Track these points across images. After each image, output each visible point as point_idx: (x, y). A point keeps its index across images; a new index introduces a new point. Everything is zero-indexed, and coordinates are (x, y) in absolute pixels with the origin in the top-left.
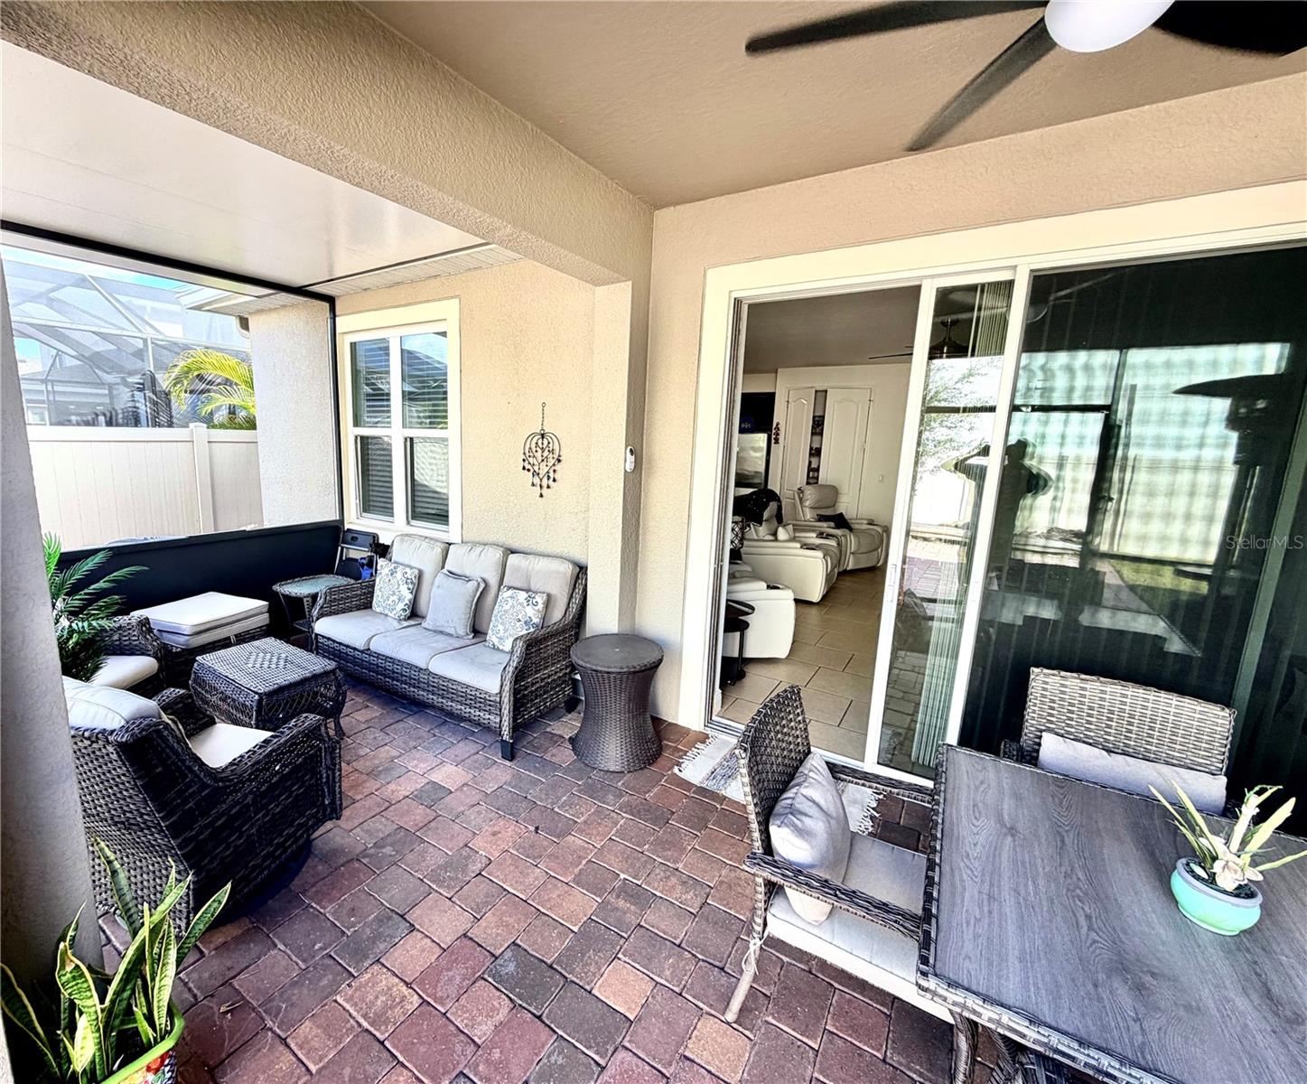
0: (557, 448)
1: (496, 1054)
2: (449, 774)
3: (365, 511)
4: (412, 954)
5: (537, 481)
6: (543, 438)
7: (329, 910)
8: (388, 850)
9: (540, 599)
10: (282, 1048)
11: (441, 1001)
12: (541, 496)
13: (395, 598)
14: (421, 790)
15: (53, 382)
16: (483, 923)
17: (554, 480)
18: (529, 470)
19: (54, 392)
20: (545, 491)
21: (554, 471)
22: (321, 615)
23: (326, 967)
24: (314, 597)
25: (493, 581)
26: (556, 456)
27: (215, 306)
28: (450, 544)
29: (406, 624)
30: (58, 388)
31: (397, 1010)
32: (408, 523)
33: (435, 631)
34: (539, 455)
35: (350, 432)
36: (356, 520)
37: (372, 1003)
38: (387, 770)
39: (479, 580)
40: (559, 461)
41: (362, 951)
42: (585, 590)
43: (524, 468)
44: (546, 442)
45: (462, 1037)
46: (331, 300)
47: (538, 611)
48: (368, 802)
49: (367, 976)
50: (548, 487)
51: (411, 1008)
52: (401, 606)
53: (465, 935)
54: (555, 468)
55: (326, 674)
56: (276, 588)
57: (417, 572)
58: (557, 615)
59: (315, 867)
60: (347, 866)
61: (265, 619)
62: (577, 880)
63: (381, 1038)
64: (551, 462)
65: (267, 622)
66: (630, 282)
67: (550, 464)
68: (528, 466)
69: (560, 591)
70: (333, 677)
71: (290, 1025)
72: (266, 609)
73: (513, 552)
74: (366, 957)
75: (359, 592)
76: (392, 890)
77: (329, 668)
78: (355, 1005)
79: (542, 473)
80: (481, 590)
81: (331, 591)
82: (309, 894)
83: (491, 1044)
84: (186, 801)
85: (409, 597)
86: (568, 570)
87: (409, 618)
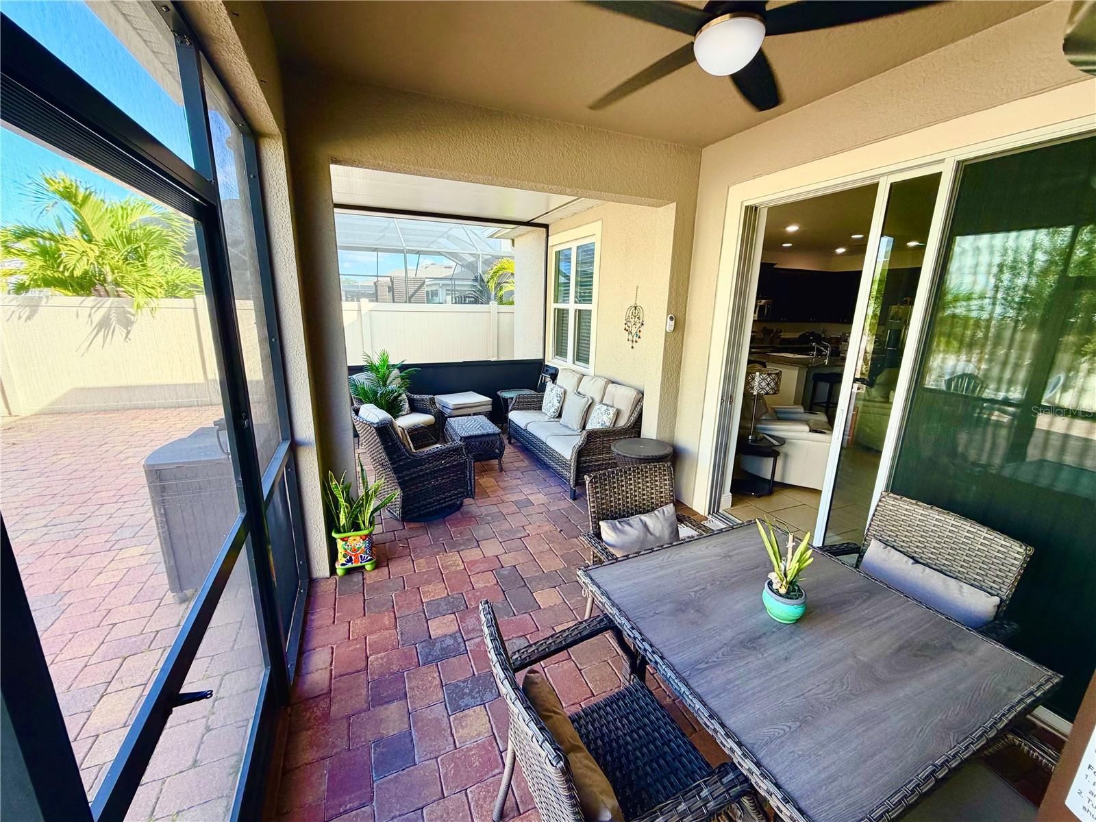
0: (641, 315)
1: (478, 594)
2: (538, 498)
3: (557, 354)
4: (472, 554)
5: (630, 338)
6: (635, 309)
7: (452, 530)
8: (489, 518)
9: (612, 411)
10: (411, 562)
11: (470, 571)
12: (632, 347)
13: (551, 405)
14: (520, 501)
15: (455, 279)
16: (507, 555)
17: (639, 337)
18: (627, 330)
19: (455, 285)
20: (635, 344)
21: (640, 331)
22: (513, 409)
23: (439, 546)
24: (512, 399)
25: (597, 399)
26: (641, 321)
27: (498, 235)
28: (584, 375)
29: (552, 420)
30: (457, 282)
31: (454, 567)
32: (574, 363)
33: (564, 426)
34: (632, 320)
35: (552, 306)
36: (552, 361)
37: (447, 562)
38: (512, 489)
39: (589, 398)
40: (643, 324)
41: (454, 546)
42: (641, 409)
43: (625, 329)
44: (637, 312)
45: (470, 584)
46: (546, 226)
47: (610, 418)
48: (495, 499)
49: (451, 554)
50: (636, 342)
51: (458, 568)
52: (553, 410)
53: (497, 556)
54: (640, 329)
55: (494, 435)
56: (498, 393)
57: (563, 390)
58: (622, 422)
59: (458, 514)
60: (471, 518)
61: (488, 408)
62: (561, 556)
63: (443, 572)
64: (638, 325)
65: (490, 409)
66: (675, 204)
67: (637, 326)
68: (627, 329)
69: (626, 409)
70: (498, 437)
71: (418, 557)
72: (491, 403)
73: (613, 382)
74: (455, 548)
75: (535, 400)
76: (480, 532)
77: (496, 432)
78: (441, 560)
79: (633, 332)
80: (589, 404)
81: (519, 397)
82: (450, 522)
83: (479, 590)
84: (400, 461)
85: (557, 405)
86: (632, 394)
87: (557, 417)
